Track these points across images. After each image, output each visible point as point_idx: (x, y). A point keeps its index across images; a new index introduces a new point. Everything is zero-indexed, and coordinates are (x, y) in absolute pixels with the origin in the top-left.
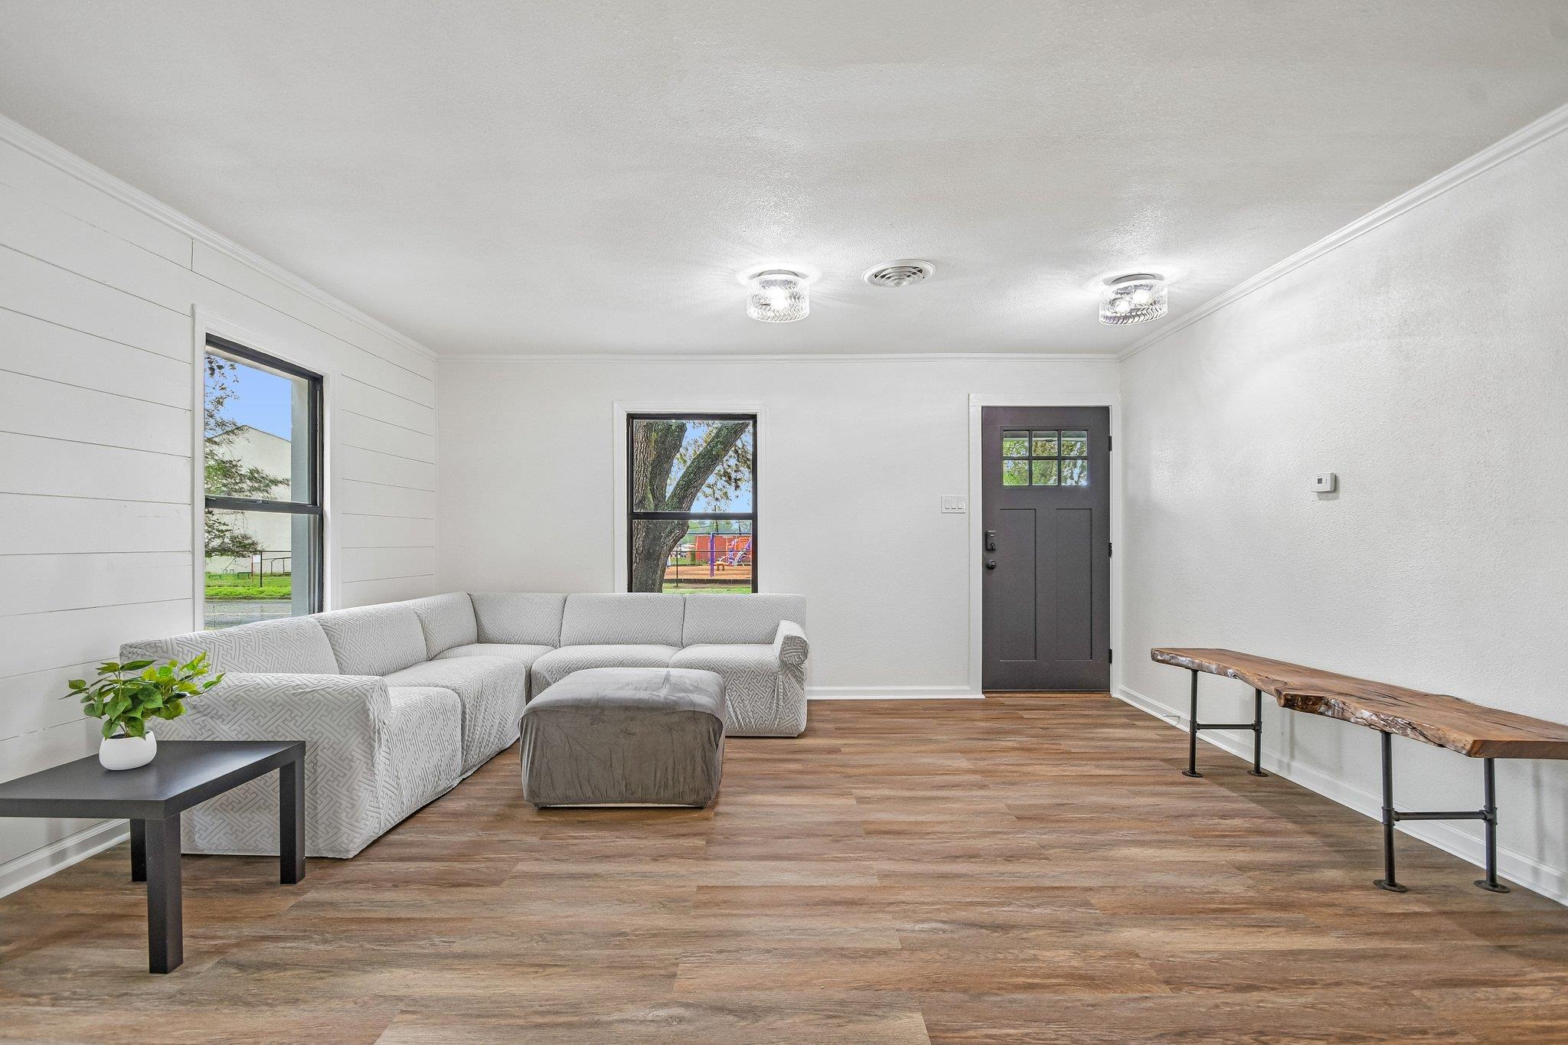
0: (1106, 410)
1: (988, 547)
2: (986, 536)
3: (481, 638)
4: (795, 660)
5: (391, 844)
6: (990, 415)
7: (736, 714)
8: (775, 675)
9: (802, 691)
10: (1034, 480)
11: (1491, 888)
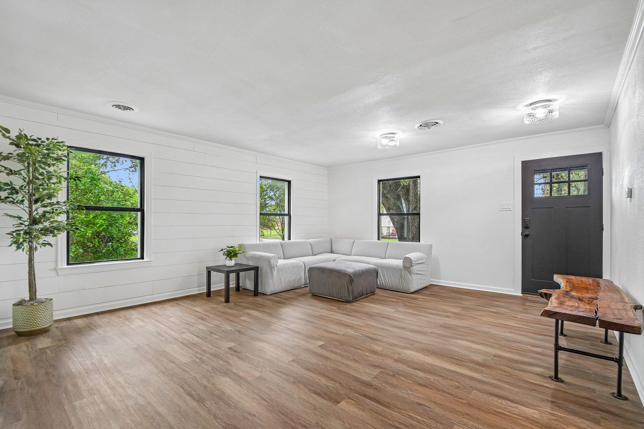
0: (601, 154)
1: (525, 226)
2: (523, 221)
3: (332, 252)
4: (408, 266)
5: (280, 295)
6: (525, 165)
7: (389, 282)
8: (401, 270)
9: (411, 277)
10: (553, 193)
11: (618, 397)
